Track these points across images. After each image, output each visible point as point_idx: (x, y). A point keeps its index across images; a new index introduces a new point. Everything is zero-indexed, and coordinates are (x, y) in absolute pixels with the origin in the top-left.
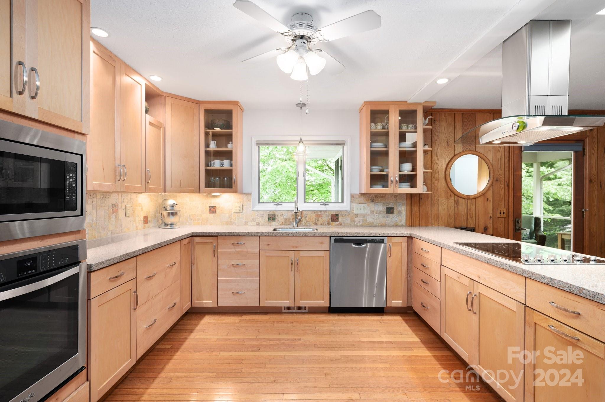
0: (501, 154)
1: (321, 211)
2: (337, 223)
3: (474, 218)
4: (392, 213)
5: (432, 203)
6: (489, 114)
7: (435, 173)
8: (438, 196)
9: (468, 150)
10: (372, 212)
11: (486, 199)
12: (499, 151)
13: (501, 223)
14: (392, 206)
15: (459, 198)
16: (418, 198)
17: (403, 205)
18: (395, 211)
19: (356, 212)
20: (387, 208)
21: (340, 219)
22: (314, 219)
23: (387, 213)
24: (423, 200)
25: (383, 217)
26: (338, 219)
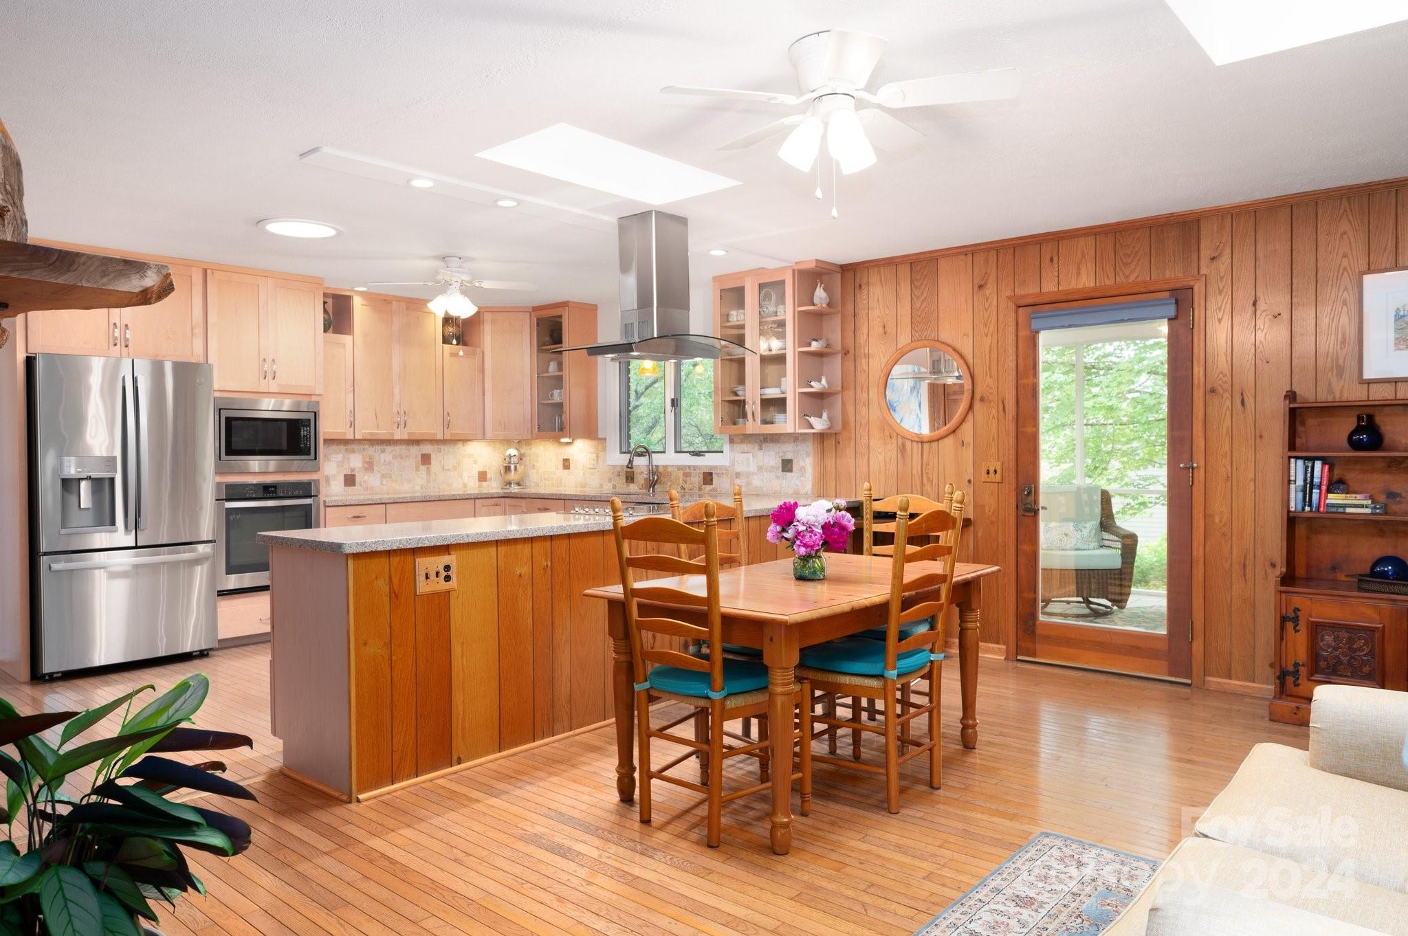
0: (990, 341)
1: (689, 467)
2: (711, 487)
3: (935, 481)
4: (791, 470)
5: (857, 450)
6: (963, 257)
7: (862, 390)
8: (867, 438)
9: (923, 338)
10: (760, 469)
11: (961, 442)
12: (986, 335)
13: (992, 494)
14: (790, 458)
15: (907, 441)
16: (834, 443)
17: (808, 455)
18: (795, 468)
19: (738, 468)
20: (783, 460)
21: (715, 481)
22: (681, 481)
23: (783, 471)
24: (841, 445)
25: (777, 477)
26: (712, 480)
